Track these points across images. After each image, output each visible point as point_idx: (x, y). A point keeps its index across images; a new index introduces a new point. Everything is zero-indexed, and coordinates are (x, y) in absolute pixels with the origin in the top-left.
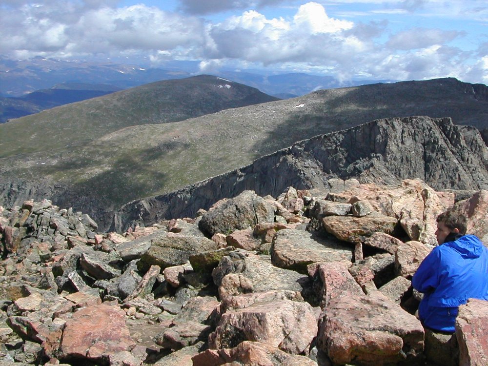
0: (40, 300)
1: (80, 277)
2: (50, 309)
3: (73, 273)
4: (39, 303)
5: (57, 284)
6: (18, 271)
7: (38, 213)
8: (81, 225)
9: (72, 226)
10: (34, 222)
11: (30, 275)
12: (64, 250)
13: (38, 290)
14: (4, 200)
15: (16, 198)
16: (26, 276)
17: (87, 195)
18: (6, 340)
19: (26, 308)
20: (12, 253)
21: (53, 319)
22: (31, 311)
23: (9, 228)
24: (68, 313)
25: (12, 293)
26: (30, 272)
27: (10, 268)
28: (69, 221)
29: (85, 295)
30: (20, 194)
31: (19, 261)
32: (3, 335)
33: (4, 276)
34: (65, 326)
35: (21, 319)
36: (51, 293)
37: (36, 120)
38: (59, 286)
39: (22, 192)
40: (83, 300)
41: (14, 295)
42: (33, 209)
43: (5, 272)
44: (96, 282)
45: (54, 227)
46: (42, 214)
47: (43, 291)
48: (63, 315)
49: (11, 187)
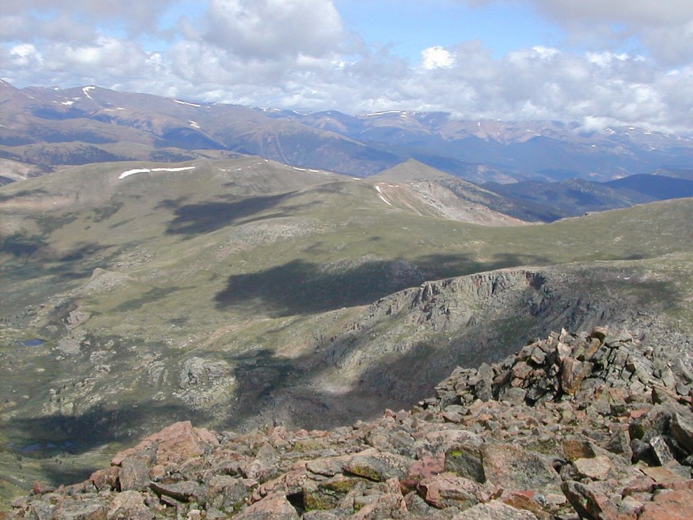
0: (609, 466)
1: (666, 445)
2: (620, 482)
3: (657, 439)
4: (606, 470)
5: (633, 449)
6: (578, 422)
7: (612, 346)
8: (670, 373)
9: (657, 372)
10: (604, 358)
11: (593, 429)
12: (645, 404)
13: (606, 452)
14: (566, 321)
15: (582, 320)
16: (588, 430)
17: (682, 332)
18: (555, 512)
19: (588, 473)
20: (568, 395)
21: (623, 497)
22: (594, 479)
23: (570, 360)
24: (645, 493)
25: (570, 449)
26: (594, 425)
27: (568, 415)
28: (654, 365)
29: (670, 473)
30: (589, 316)
31: (581, 408)
32: (552, 504)
33: (558, 425)
34: (642, 510)
35: (582, 487)
36: (623, 461)
37: (624, 217)
38: (634, 453)
39: (591, 313)
40: (666, 479)
41: (572, 453)
42: (606, 340)
43: (560, 419)
44: (688, 458)
45: (632, 370)
46: (617, 348)
47: (613, 455)
48: (639, 494)
49: (578, 304)
